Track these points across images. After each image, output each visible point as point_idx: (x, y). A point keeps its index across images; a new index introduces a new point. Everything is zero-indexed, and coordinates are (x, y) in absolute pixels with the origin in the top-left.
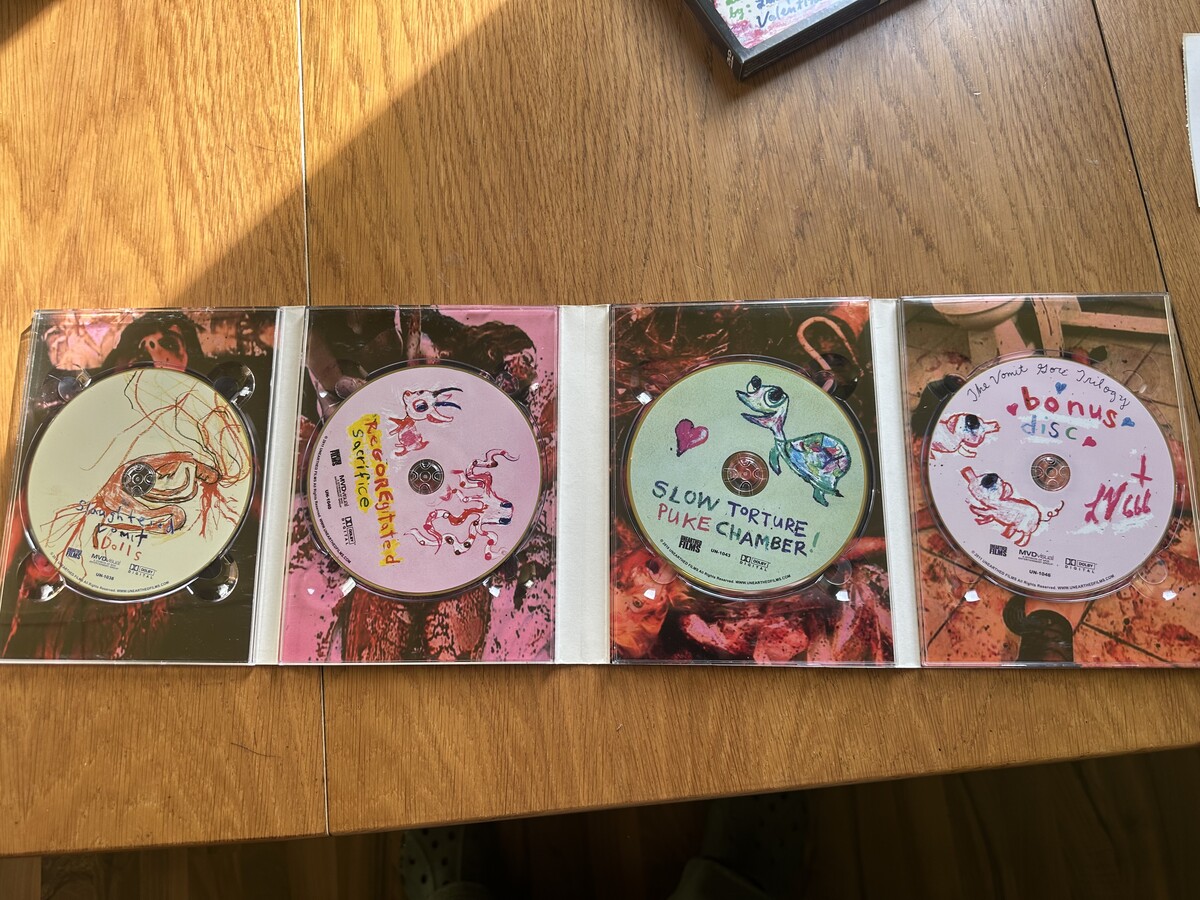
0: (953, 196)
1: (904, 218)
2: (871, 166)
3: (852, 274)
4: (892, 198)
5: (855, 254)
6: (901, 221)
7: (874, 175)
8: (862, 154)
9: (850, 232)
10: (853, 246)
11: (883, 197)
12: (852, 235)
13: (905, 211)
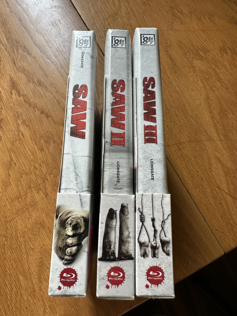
0: (51, 96)
1: (36, 110)
2: (20, 95)
3: (23, 136)
4: (30, 104)
5: (22, 128)
6: (35, 111)
7: (22, 98)
8: (16, 92)
9: (18, 121)
10: (21, 126)
11: (27, 105)
12: (19, 122)
13: (36, 107)
